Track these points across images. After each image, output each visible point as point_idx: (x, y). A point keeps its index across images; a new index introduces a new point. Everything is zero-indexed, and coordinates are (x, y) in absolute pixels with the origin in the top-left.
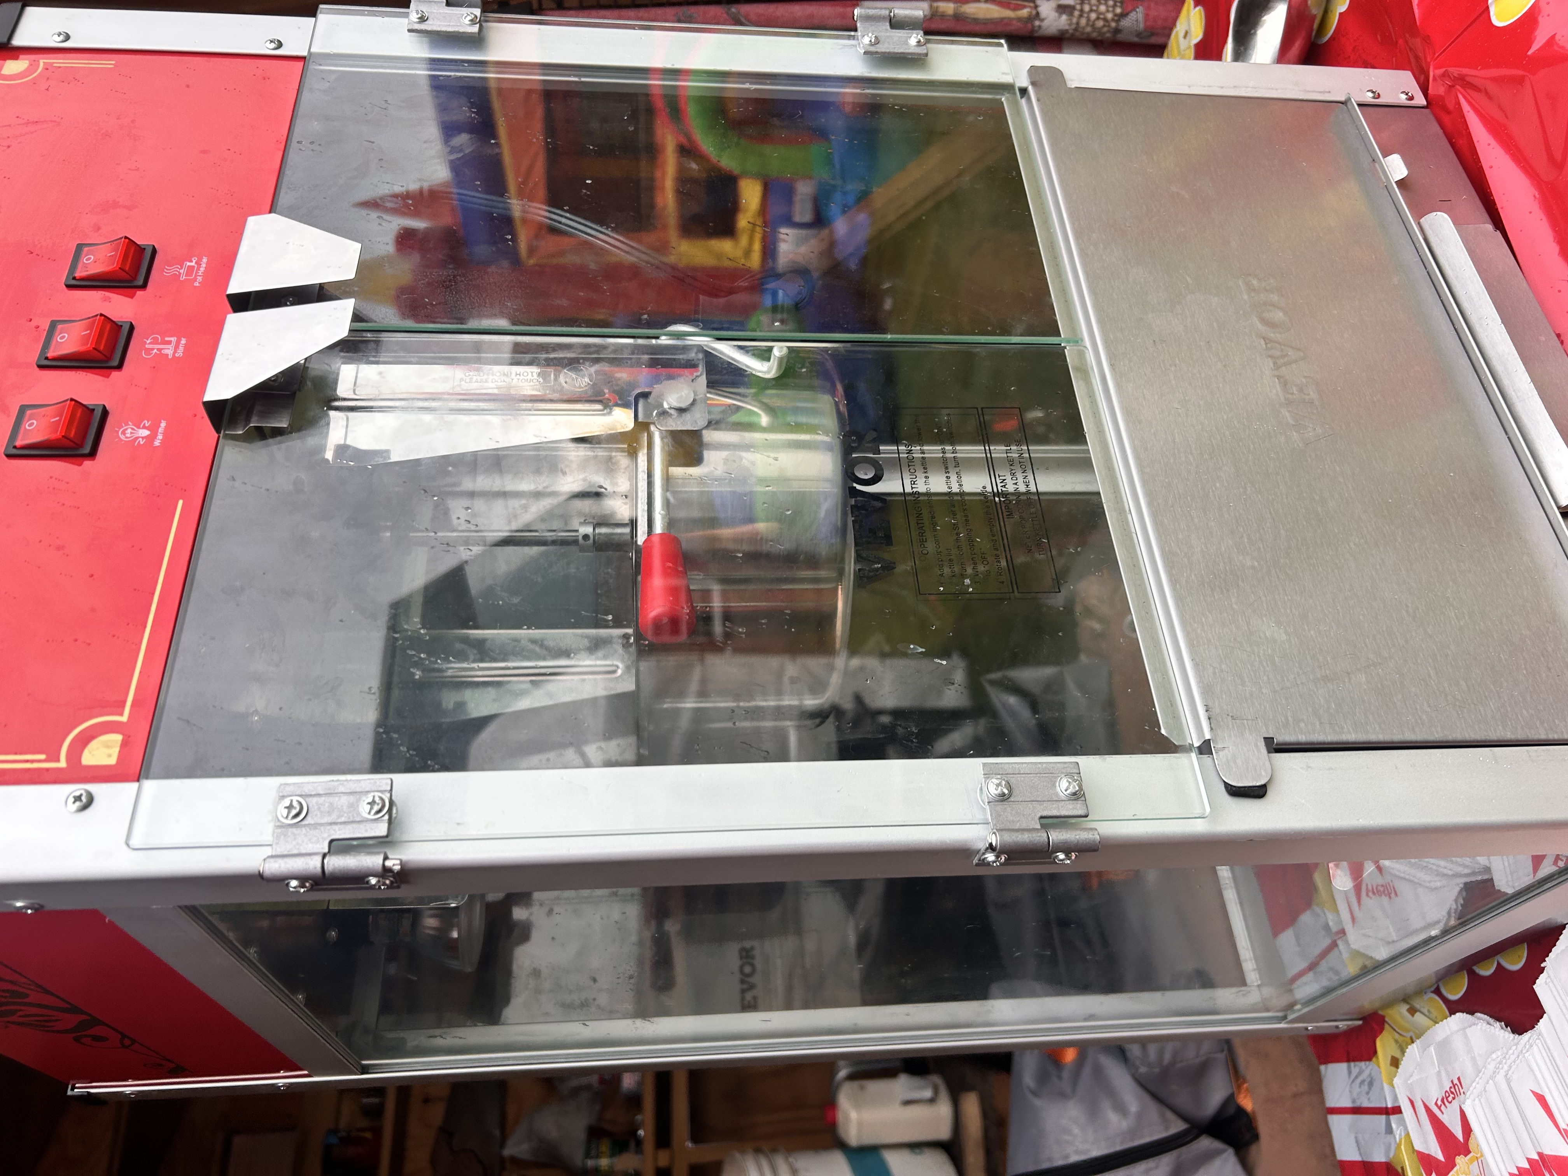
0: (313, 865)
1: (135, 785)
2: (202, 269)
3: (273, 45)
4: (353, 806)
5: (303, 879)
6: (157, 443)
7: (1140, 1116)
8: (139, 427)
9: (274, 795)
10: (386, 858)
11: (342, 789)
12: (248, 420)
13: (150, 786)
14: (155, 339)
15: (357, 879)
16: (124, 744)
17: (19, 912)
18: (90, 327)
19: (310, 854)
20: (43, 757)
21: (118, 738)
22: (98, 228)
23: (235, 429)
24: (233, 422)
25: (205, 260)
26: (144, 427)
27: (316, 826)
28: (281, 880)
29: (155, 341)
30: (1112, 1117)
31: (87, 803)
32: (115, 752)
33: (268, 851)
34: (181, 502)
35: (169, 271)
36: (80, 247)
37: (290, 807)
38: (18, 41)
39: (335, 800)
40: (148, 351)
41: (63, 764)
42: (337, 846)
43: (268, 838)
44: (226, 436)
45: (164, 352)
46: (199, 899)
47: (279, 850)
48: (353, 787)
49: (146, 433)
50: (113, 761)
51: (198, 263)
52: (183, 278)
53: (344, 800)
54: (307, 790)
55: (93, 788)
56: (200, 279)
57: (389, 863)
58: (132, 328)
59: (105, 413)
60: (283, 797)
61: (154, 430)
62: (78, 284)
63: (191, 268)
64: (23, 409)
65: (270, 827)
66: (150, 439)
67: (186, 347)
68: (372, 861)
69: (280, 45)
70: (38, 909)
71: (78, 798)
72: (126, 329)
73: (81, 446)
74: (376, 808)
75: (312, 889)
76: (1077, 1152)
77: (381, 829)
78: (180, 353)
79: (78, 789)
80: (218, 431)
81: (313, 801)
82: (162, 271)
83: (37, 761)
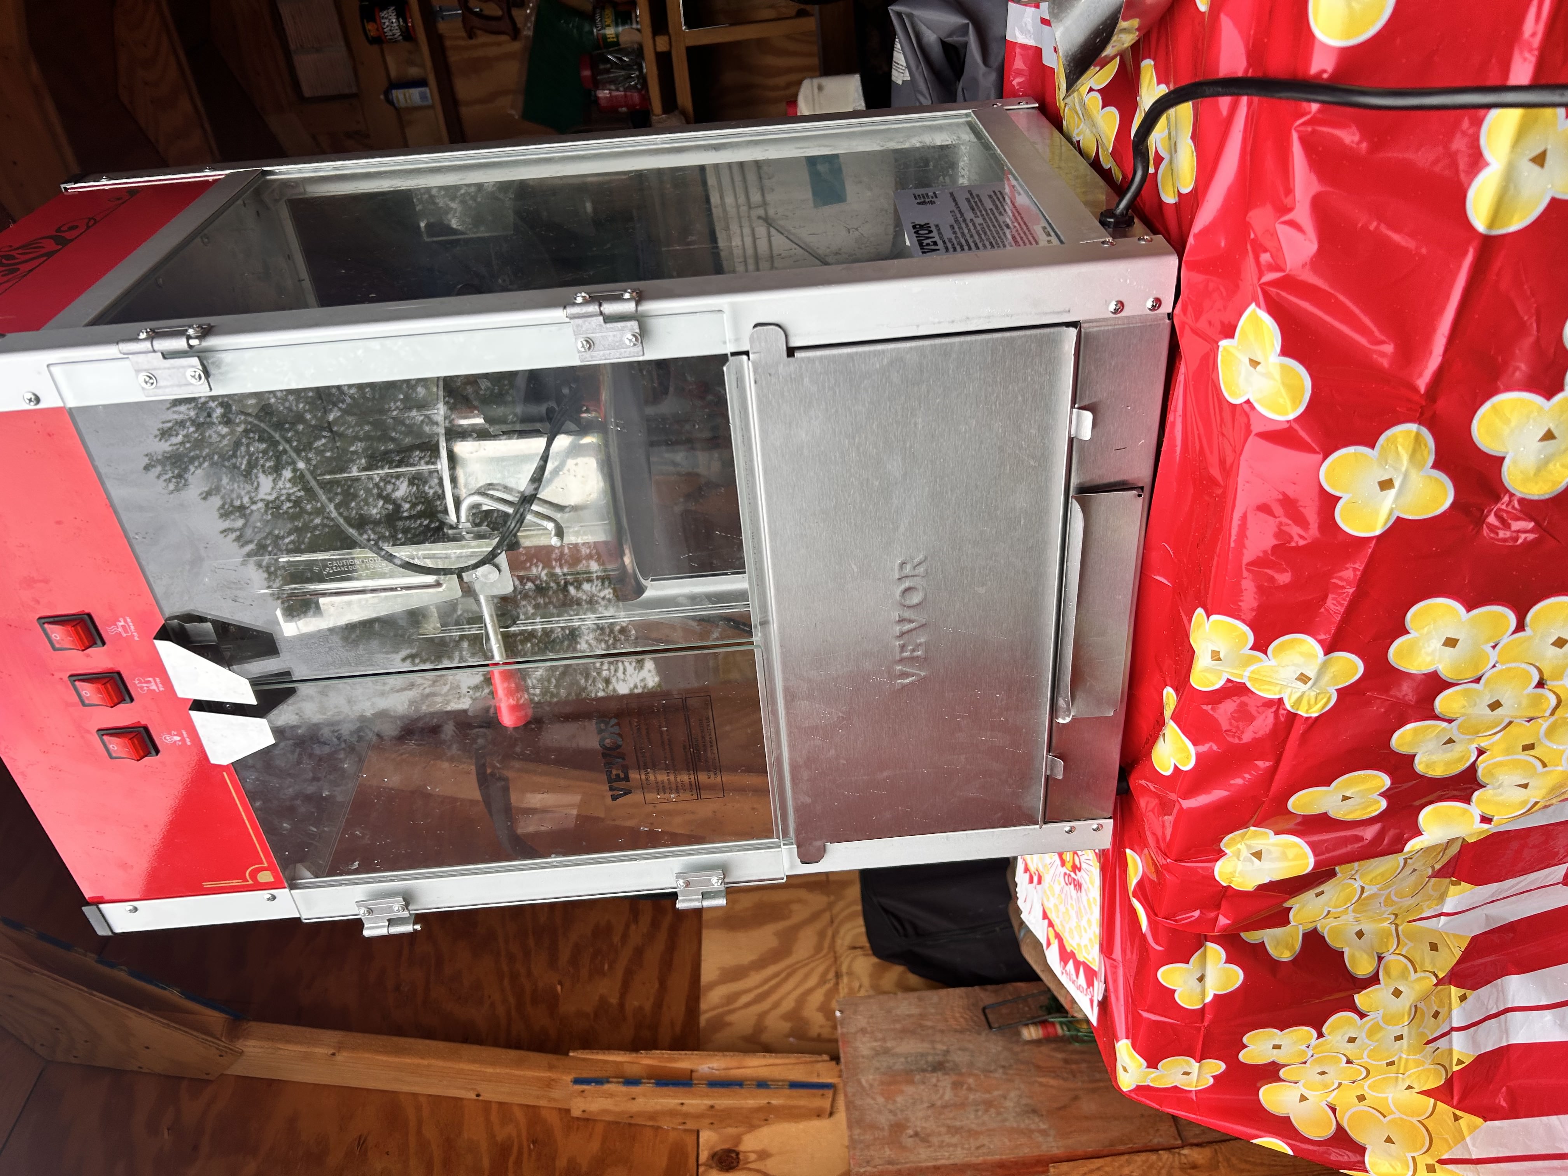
2: (132, 627)
6: (188, 743)
8: (171, 735)
21: (269, 872)
34: (225, 774)
35: (112, 630)
40: (141, 688)
41: (251, 882)
42: (391, 922)
45: (151, 688)
49: (177, 738)
51: (125, 621)
56: (136, 635)
58: (119, 674)
63: (124, 627)
66: (182, 741)
67: (163, 684)
78: (161, 689)
83: (238, 882)
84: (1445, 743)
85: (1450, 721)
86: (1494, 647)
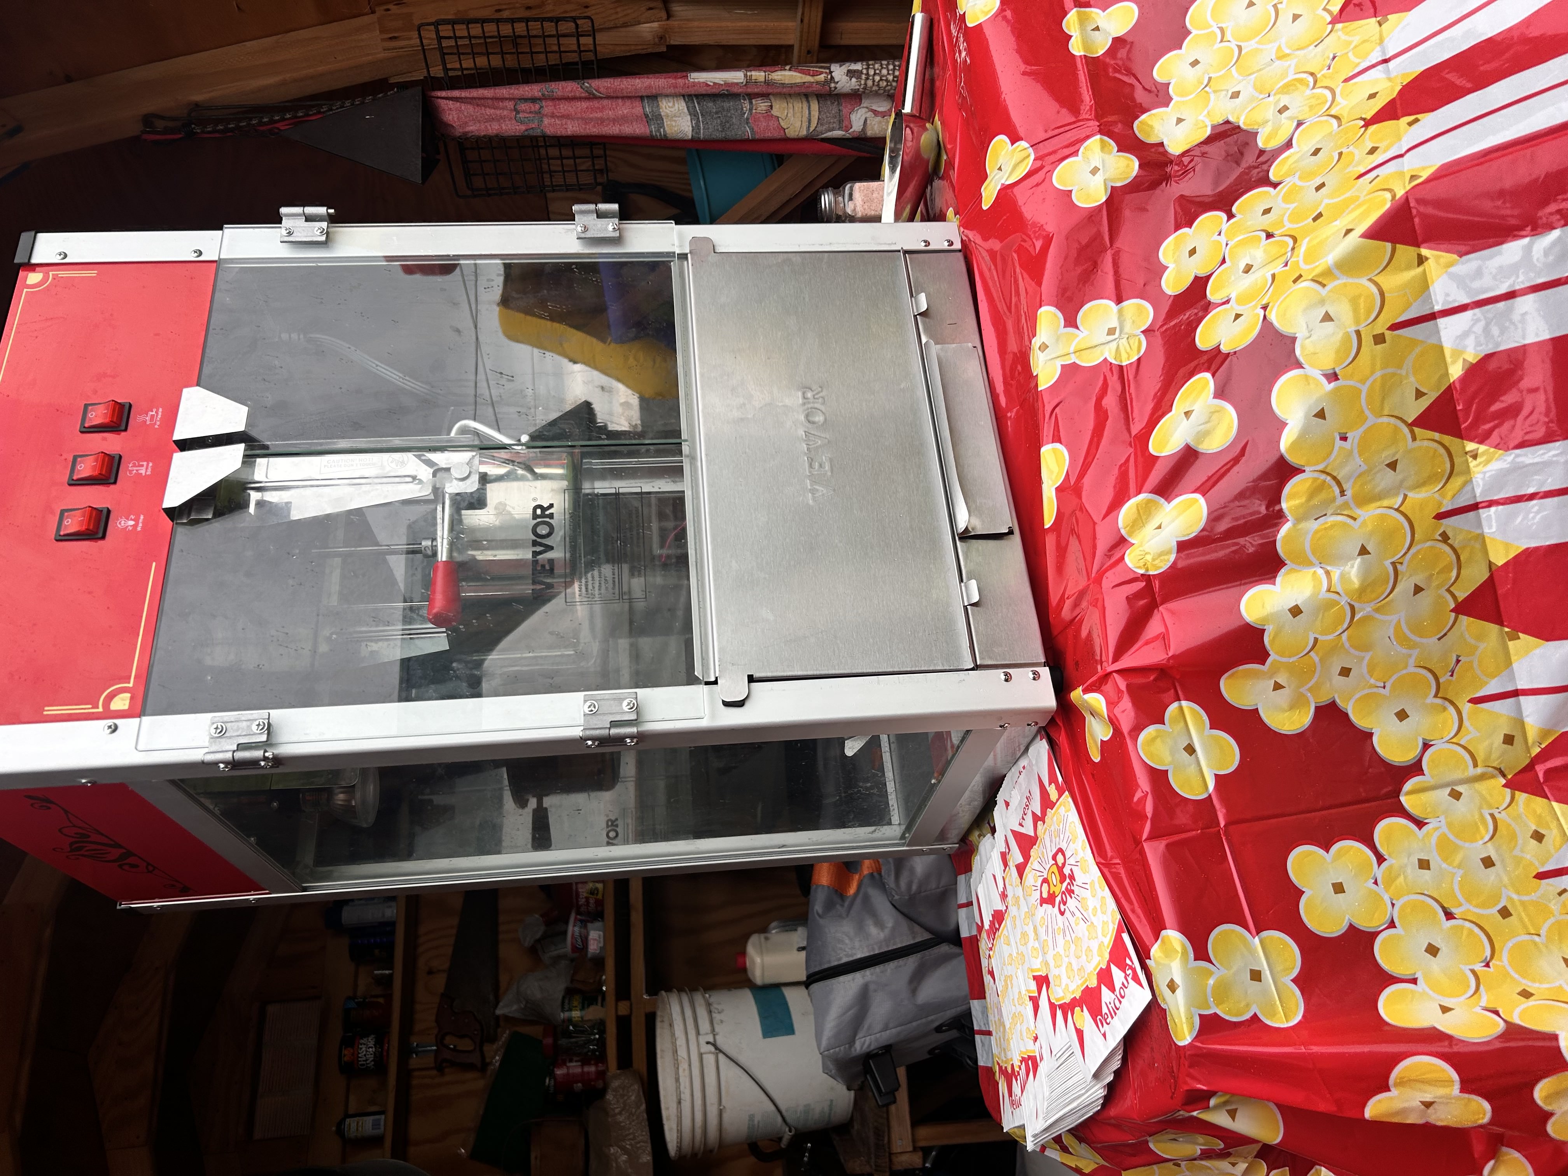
0: (228, 756)
1: (138, 720)
2: (159, 416)
3: (196, 254)
4: (249, 727)
5: (226, 763)
6: (139, 529)
7: (893, 929)
8: (128, 519)
9: (209, 722)
10: (265, 751)
11: (243, 718)
12: (189, 515)
13: (145, 719)
14: (134, 464)
15: (254, 763)
16: (132, 698)
17: (84, 785)
18: (96, 461)
19: (227, 751)
20: (90, 706)
21: (128, 695)
22: (95, 392)
23: (182, 519)
24: (180, 516)
25: (160, 410)
26: (132, 520)
27: (230, 737)
28: (216, 764)
29: (134, 466)
30: (873, 930)
31: (114, 729)
32: (127, 702)
33: (207, 750)
34: (154, 564)
35: (140, 418)
36: (86, 406)
37: (217, 728)
38: (34, 260)
39: (240, 724)
40: (131, 471)
41: (100, 709)
42: (241, 747)
43: (207, 744)
44: (177, 523)
45: (140, 472)
46: (176, 777)
47: (212, 750)
48: (250, 717)
49: (132, 523)
50: (126, 707)
51: (157, 412)
52: (148, 423)
53: (245, 724)
54: (225, 719)
55: (117, 721)
56: (158, 423)
57: (267, 754)
58: (120, 457)
59: (109, 511)
60: (213, 723)
61: (136, 520)
62: (86, 430)
63: (152, 416)
64: (63, 512)
65: (207, 738)
66: (135, 526)
67: (153, 469)
68: (259, 754)
69: (201, 253)
70: (94, 784)
71: (110, 727)
72: (117, 458)
73: (97, 533)
74: (261, 727)
75: (232, 769)
76: (847, 956)
77: (264, 738)
78: (149, 473)
79: (110, 722)
80: (173, 521)
81: (229, 725)
82: (136, 419)
83: (87, 709)
84: (1235, 319)
85: (1227, 302)
86: (1220, 234)
